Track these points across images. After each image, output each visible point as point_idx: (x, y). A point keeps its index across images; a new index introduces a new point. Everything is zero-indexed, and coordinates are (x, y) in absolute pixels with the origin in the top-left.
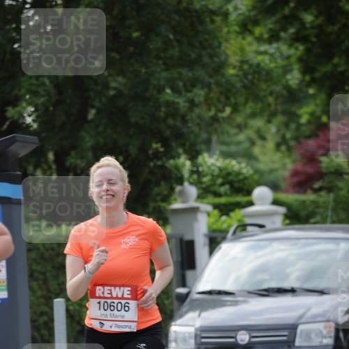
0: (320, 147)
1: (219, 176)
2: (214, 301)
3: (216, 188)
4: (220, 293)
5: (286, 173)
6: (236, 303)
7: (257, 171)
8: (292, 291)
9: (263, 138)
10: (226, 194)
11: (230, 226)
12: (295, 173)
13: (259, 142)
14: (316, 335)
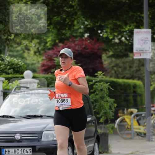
0: (54, 54)
1: (8, 65)
2: (5, 120)
3: (7, 70)
4: (8, 117)
5: (39, 65)
6: (16, 122)
7: (26, 64)
8: (41, 116)
9: (29, 50)
10: (11, 73)
12: (43, 65)
13: (26, 51)
14: (51, 136)
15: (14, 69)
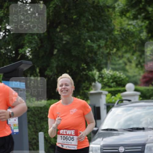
1: (111, 79)
2: (109, 133)
3: (110, 84)
4: (111, 130)
5: (141, 77)
6: (118, 134)
7: (127, 76)
8: (143, 129)
9: (130, 62)
10: (114, 87)
11: (116, 101)
12: (144, 77)
13: (128, 64)
15: (116, 82)
